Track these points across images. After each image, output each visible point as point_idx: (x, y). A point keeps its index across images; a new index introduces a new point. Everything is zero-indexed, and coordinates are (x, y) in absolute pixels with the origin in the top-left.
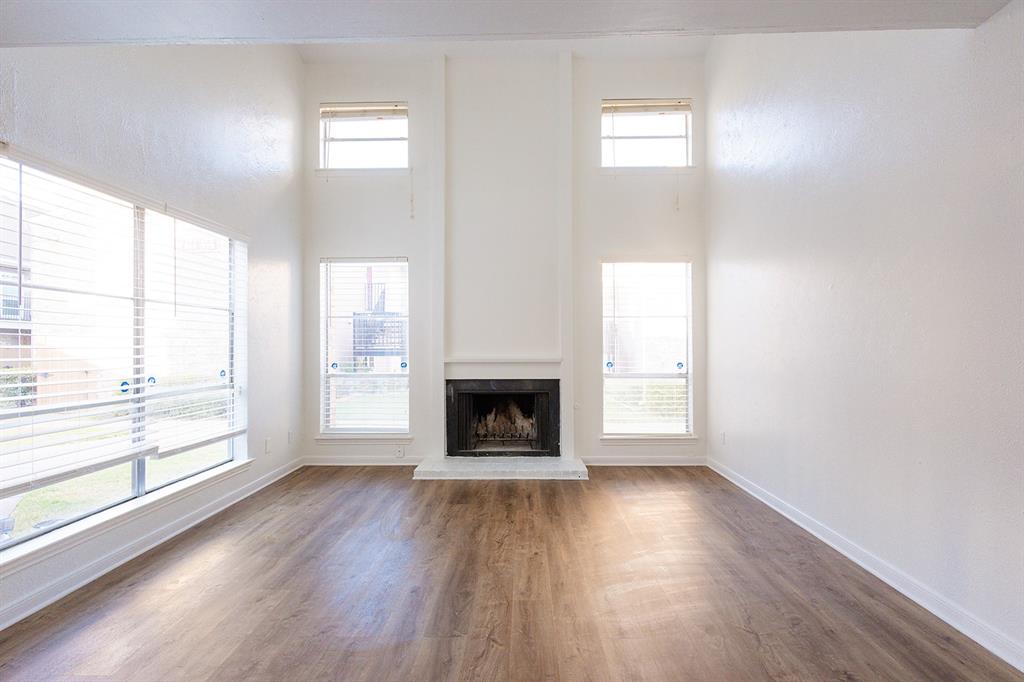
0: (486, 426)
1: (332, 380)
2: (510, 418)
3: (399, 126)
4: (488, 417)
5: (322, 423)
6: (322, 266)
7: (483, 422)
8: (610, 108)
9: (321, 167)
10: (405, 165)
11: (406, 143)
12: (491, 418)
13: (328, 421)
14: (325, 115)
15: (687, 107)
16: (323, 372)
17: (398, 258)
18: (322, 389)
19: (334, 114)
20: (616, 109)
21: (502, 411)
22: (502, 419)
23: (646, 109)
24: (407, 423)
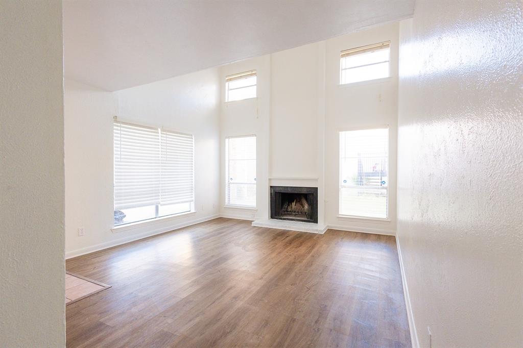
0: (292, 207)
1: (231, 185)
2: (302, 205)
3: (253, 80)
4: (293, 204)
5: (226, 201)
6: (227, 140)
7: (290, 205)
8: (344, 55)
9: (226, 101)
10: (255, 96)
11: (256, 86)
12: (294, 204)
13: (229, 201)
14: (228, 80)
15: (387, 46)
16: (227, 182)
17: (253, 135)
18: (227, 188)
19: (230, 80)
20: (348, 55)
21: (299, 201)
22: (298, 204)
23: (364, 51)
24: (255, 203)
